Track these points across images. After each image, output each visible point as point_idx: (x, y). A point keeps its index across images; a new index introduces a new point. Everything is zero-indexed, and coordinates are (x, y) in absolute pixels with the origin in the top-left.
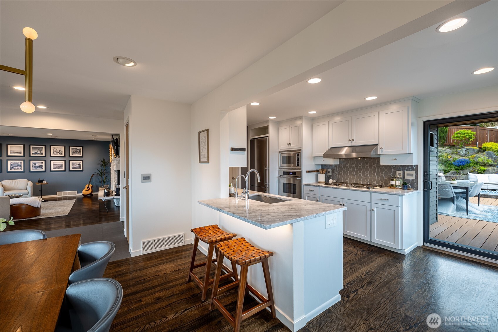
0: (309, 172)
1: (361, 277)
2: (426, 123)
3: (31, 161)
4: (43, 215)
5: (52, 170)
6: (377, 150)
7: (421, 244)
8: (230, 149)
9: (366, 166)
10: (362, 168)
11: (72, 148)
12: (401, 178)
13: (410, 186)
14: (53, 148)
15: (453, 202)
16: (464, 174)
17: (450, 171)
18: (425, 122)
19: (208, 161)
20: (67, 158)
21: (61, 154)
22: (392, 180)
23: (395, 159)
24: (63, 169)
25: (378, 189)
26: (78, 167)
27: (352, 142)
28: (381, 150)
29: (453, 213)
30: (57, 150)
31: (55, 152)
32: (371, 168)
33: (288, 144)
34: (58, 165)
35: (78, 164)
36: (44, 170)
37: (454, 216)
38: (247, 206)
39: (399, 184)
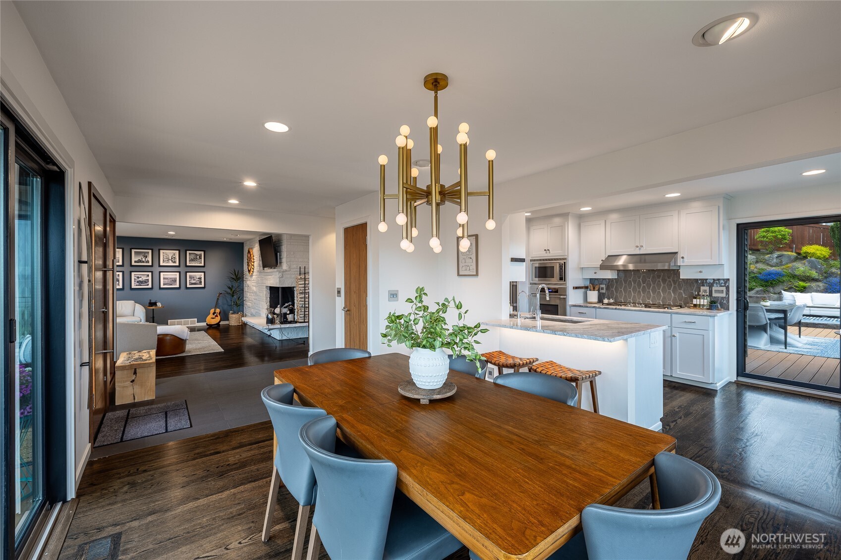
0: (577, 288)
1: (674, 410)
2: (740, 226)
3: (133, 274)
4: (190, 352)
5: (162, 286)
6: (676, 261)
7: (734, 378)
8: (510, 260)
9: (657, 280)
10: (651, 283)
11: (189, 253)
12: (707, 295)
13: (719, 305)
14: (163, 253)
15: (766, 332)
16: (775, 293)
17: (754, 289)
18: (738, 225)
19: (477, 275)
20: (182, 269)
21: (175, 262)
22: (695, 298)
23: (701, 272)
24: (178, 286)
25: (675, 309)
26: (198, 282)
27: (640, 249)
28: (682, 259)
29: (766, 347)
30: (168, 256)
31: (166, 260)
32: (664, 283)
33: (545, 250)
34: (171, 279)
35: (198, 277)
36: (150, 286)
37: (768, 350)
38: (538, 326)
39: (705, 304)
